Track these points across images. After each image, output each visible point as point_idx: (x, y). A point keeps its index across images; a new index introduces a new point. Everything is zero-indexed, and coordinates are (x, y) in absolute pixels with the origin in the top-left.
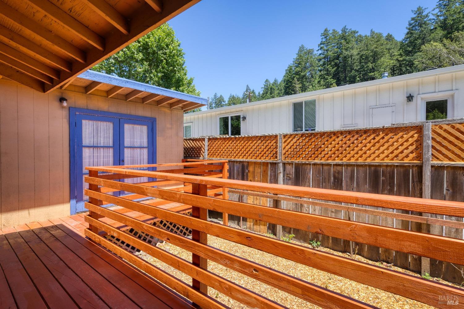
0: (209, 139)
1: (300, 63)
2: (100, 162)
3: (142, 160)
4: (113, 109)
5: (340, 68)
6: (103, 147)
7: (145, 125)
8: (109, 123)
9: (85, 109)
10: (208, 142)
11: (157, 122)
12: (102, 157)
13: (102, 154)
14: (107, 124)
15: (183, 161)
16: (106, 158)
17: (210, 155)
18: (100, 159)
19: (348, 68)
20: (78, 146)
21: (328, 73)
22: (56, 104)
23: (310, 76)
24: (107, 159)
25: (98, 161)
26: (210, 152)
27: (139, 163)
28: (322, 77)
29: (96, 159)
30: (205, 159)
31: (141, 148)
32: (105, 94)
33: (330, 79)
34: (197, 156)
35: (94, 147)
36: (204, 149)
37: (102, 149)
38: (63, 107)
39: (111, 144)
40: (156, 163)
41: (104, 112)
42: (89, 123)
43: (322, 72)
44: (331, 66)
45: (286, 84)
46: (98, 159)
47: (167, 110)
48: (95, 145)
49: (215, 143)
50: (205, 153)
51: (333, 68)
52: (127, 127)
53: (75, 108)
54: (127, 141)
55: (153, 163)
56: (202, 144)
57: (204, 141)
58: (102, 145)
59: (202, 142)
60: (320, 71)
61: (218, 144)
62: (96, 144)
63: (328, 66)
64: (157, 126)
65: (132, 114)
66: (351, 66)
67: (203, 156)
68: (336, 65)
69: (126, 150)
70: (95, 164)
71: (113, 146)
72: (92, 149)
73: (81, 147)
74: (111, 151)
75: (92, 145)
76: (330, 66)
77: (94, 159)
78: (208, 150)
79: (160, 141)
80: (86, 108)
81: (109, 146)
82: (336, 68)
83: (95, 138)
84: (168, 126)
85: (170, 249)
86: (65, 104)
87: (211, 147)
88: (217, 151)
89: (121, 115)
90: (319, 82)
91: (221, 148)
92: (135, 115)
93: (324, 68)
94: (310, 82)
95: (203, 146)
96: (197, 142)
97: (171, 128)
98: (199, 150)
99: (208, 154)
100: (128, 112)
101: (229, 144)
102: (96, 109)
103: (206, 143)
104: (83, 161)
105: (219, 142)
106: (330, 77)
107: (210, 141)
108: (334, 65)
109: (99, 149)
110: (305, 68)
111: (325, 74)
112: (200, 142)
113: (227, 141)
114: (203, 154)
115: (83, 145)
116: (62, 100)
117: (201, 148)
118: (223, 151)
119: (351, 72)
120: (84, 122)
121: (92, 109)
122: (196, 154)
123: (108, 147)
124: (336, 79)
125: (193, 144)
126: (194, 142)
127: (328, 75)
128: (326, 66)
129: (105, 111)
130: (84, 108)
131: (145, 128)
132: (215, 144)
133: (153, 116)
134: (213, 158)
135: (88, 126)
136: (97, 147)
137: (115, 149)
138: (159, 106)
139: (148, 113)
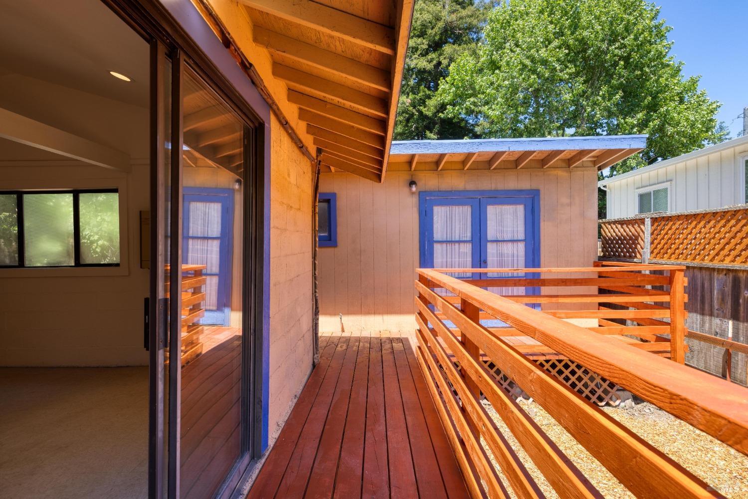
0: (654, 221)
2: (455, 263)
3: (515, 261)
4: (470, 186)
6: (459, 242)
7: (519, 204)
8: (466, 207)
10: (652, 225)
11: (542, 196)
13: (457, 251)
14: (464, 209)
15: (596, 265)
16: (462, 258)
17: (655, 254)
18: (455, 258)
20: (429, 241)
22: (406, 190)
24: (464, 258)
25: (452, 261)
26: (656, 248)
27: (510, 266)
29: (449, 258)
30: (644, 262)
31: (513, 241)
32: (460, 166)
34: (630, 257)
35: (447, 242)
36: (644, 242)
37: (457, 245)
38: (413, 193)
39: (469, 238)
40: (539, 266)
41: (459, 191)
42: (441, 210)
46: (452, 258)
47: (561, 173)
48: (448, 240)
49: (667, 228)
50: (645, 250)
52: (491, 210)
53: (425, 192)
54: (491, 233)
55: (534, 267)
56: (638, 230)
57: (643, 223)
58: (457, 239)
59: (640, 227)
61: (673, 230)
62: (450, 239)
64: (541, 202)
65: (499, 189)
67: (641, 256)
69: (489, 245)
70: (448, 265)
71: (472, 240)
72: (444, 245)
73: (432, 242)
74: (469, 247)
75: (445, 240)
77: (447, 259)
78: (652, 243)
79: (546, 229)
80: (437, 190)
81: (466, 240)
84: (564, 200)
85: (538, 414)
86: (414, 189)
87: (657, 235)
88: (671, 245)
89: (482, 192)
91: (679, 238)
92: (503, 189)
95: (641, 234)
96: (630, 227)
97: (570, 205)
98: (634, 243)
99: (652, 252)
100: (493, 187)
101: (697, 230)
102: (450, 190)
103: (648, 227)
104: (435, 260)
105: (674, 224)
107: (656, 224)
109: (453, 244)
112: (636, 226)
113: (694, 223)
114: (641, 251)
115: (435, 239)
116: (412, 183)
117: (637, 239)
118: (684, 246)
120: (436, 209)
121: (444, 190)
122: (628, 252)
123: (465, 242)
125: (622, 230)
126: (625, 226)
129: (461, 189)
130: (435, 190)
131: (520, 209)
132: (665, 231)
133: (534, 187)
134: (660, 261)
135: (440, 213)
136: (451, 242)
137: (473, 244)
138: (545, 167)
139: (525, 183)
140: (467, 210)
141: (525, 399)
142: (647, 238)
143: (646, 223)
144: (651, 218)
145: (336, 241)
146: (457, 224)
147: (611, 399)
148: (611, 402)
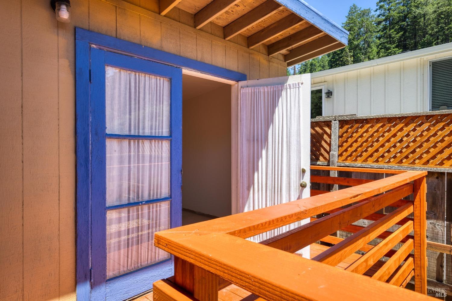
0: (343, 123)
1: (351, 28)
5: (407, 33)
6: (150, 138)
8: (162, 79)
9: (112, 36)
10: (341, 128)
12: (147, 159)
13: (147, 153)
14: (158, 80)
16: (155, 162)
18: (143, 162)
19: (420, 33)
20: (96, 134)
21: (390, 41)
23: (366, 45)
26: (346, 151)
28: (382, 46)
29: (134, 162)
30: (333, 164)
33: (394, 48)
35: (130, 138)
37: (147, 142)
39: (165, 132)
41: (153, 49)
42: (120, 76)
43: (382, 40)
44: (395, 31)
45: (332, 58)
46: (138, 163)
47: (263, 60)
48: (132, 133)
49: (361, 130)
50: (331, 153)
51: (397, 33)
53: (89, 31)
56: (321, 132)
57: (330, 126)
58: (147, 132)
60: (379, 38)
61: (370, 133)
62: (135, 131)
63: (391, 31)
65: (206, 61)
66: (424, 29)
68: (402, 28)
71: (171, 136)
72: (126, 143)
73: (101, 136)
74: (166, 145)
75: (127, 133)
76: (393, 30)
78: (340, 146)
80: (114, 34)
81: (160, 135)
82: (402, 33)
83: (133, 113)
86: (64, 15)
87: (348, 138)
90: (378, 53)
92: (210, 63)
93: (385, 33)
94: (365, 54)
95: (326, 138)
98: (314, 146)
99: (341, 155)
101: (404, 133)
102: (137, 41)
103: (335, 130)
105: (372, 127)
106: (393, 46)
107: (346, 127)
108: (399, 29)
109: (141, 141)
110: (358, 35)
111: (387, 42)
113: (400, 125)
115: (108, 131)
117: (319, 142)
119: (424, 37)
121: (127, 39)
123: (161, 138)
124: (401, 48)
127: (390, 43)
128: (388, 31)
130: (109, 34)
132: (360, 133)
133: (241, 69)
134: (353, 164)
135: (117, 82)
136: (138, 137)
137: (173, 143)
138: (252, 47)
139: (232, 62)
140: (163, 84)
142: (335, 141)
143: (333, 125)
144: (339, 121)
146: (147, 105)
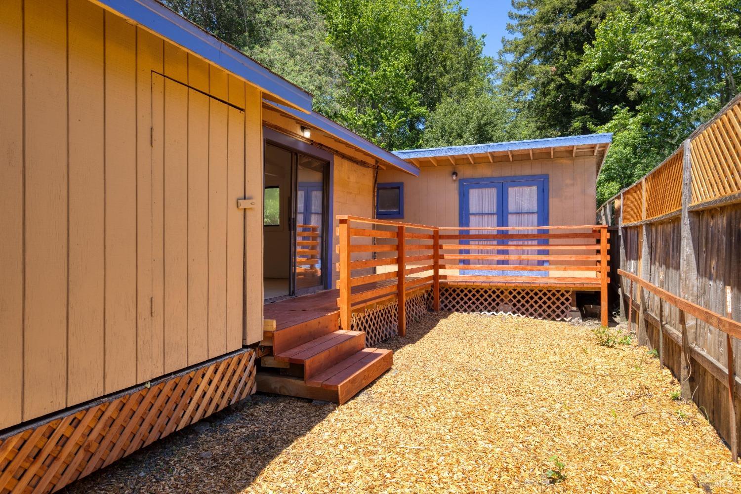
4: (496, 174)
6: (488, 214)
7: (534, 185)
8: (493, 189)
9: (471, 179)
11: (550, 179)
14: (491, 190)
20: (466, 214)
22: (450, 178)
31: (528, 213)
35: (479, 214)
37: (486, 216)
38: (454, 181)
39: (495, 211)
41: (488, 178)
42: (475, 192)
47: (566, 161)
52: (511, 191)
53: (464, 180)
54: (512, 207)
58: (486, 212)
62: (481, 212)
65: (518, 175)
69: (510, 216)
71: (497, 213)
72: (477, 217)
73: (468, 214)
74: (495, 218)
75: (478, 212)
79: (554, 203)
80: (472, 177)
81: (492, 212)
83: (480, 205)
86: (455, 177)
89: (505, 178)
92: (520, 175)
97: (573, 185)
100: (513, 174)
102: (481, 177)
109: (483, 216)
115: (471, 213)
116: (454, 174)
120: (472, 191)
121: (477, 177)
123: (492, 214)
130: (470, 177)
133: (544, 172)
135: (474, 195)
136: (482, 214)
137: (498, 215)
138: (552, 158)
139: (537, 170)
140: (494, 191)
141: (504, 312)
145: (403, 214)
146: (486, 201)
147: (565, 316)
148: (565, 319)
